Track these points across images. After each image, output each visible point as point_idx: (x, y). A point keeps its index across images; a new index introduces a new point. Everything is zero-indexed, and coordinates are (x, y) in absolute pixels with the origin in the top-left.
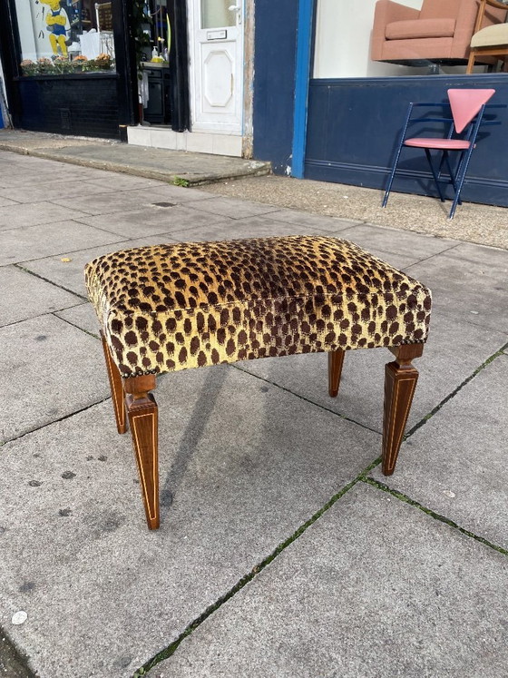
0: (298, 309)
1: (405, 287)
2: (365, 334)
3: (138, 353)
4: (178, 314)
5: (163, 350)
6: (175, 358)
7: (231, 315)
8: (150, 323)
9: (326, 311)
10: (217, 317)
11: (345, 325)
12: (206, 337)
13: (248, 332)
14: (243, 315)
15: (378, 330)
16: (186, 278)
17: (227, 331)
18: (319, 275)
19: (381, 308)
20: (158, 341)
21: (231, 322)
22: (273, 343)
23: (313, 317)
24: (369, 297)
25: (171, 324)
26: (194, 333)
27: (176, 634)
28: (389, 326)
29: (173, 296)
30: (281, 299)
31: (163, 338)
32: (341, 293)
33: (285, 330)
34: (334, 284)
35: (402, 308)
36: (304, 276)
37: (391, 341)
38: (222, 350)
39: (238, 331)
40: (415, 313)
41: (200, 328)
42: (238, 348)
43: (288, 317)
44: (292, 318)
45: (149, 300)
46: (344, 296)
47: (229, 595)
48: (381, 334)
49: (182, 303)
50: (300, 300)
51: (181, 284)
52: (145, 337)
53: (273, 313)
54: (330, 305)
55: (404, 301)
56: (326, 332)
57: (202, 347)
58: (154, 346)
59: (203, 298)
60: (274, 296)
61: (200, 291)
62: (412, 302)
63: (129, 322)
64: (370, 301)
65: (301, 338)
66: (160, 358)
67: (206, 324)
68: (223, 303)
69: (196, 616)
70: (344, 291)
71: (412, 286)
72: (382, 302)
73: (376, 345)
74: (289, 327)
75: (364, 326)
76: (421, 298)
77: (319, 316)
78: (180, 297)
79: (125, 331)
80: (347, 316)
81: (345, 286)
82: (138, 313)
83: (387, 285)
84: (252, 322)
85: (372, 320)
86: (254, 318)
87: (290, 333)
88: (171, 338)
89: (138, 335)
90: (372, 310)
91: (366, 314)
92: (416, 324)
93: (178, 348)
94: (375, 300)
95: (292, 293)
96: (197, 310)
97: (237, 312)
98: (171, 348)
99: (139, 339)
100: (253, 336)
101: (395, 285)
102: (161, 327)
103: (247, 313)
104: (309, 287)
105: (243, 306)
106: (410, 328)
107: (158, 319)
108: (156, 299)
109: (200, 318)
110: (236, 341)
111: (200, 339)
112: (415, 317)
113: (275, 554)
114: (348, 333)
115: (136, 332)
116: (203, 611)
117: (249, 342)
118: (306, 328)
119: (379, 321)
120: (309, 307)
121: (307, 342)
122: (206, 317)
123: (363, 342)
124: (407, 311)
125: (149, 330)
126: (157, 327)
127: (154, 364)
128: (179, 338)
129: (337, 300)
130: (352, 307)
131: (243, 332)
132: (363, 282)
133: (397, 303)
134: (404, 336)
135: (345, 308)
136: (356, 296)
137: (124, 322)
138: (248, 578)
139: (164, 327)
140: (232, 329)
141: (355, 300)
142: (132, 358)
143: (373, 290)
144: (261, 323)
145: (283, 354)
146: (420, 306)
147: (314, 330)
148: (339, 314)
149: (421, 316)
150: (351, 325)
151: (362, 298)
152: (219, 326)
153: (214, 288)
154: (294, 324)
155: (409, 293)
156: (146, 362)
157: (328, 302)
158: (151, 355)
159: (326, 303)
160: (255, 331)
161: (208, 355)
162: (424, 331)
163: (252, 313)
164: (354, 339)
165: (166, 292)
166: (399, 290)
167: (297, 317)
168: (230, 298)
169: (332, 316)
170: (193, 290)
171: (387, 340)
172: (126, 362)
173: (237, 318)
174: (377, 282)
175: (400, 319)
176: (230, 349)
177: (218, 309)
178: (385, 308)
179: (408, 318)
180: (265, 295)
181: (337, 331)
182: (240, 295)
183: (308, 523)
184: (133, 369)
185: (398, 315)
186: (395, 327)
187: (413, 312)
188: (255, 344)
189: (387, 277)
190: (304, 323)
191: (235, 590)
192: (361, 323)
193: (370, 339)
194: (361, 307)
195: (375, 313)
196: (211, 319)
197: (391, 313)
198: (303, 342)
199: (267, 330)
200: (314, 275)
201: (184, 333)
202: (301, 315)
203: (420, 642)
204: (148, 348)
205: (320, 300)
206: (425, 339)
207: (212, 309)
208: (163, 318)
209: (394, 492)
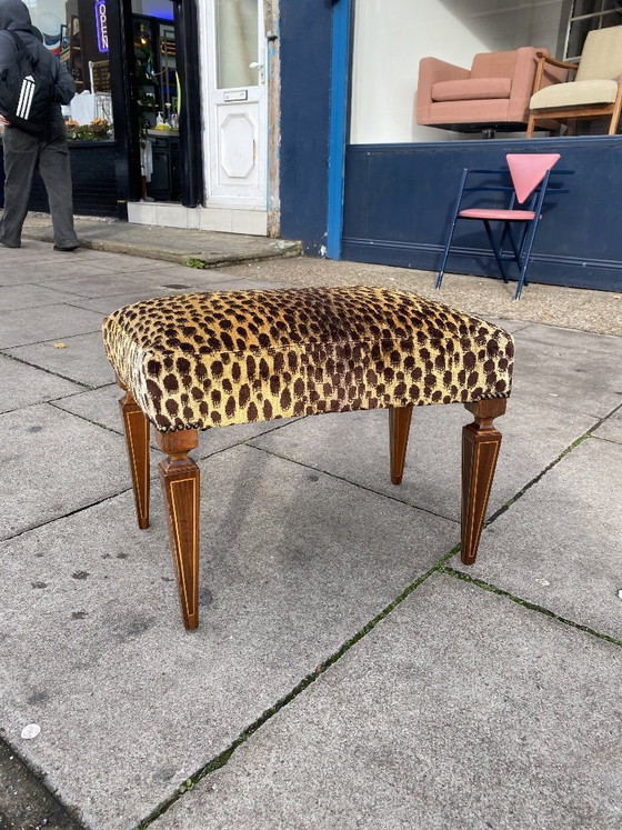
0: (363, 355)
1: (484, 331)
2: (440, 386)
3: (179, 401)
4: (225, 357)
5: (208, 399)
6: (221, 410)
7: (286, 360)
8: (193, 365)
9: (395, 358)
10: (270, 362)
11: (416, 375)
12: (257, 385)
13: (305, 381)
14: (299, 360)
15: (455, 381)
16: (232, 318)
17: (281, 379)
18: (385, 318)
19: (457, 355)
20: (201, 387)
21: (286, 368)
22: (335, 396)
23: (380, 365)
24: (444, 343)
25: (217, 368)
26: (244, 379)
27: (228, 741)
28: (467, 376)
29: (218, 337)
30: (343, 344)
31: (207, 384)
32: (411, 338)
33: (348, 379)
34: (403, 328)
35: (482, 354)
36: (368, 319)
37: (469, 395)
38: (275, 402)
39: (294, 379)
40: (496, 361)
41: (251, 374)
42: (294, 400)
43: (351, 364)
44: (356, 366)
45: (191, 341)
46: (415, 341)
47: (289, 698)
48: (458, 386)
49: (229, 345)
50: (365, 345)
51: (226, 324)
52: (187, 381)
53: (334, 358)
54: (400, 351)
55: (484, 348)
56: (395, 382)
57: (253, 397)
58: (198, 394)
59: (253, 340)
60: (335, 340)
61: (249, 332)
62: (493, 348)
63: (168, 363)
64: (445, 347)
65: (367, 389)
66: (203, 409)
67: (258, 370)
68: (276, 346)
69: (250, 722)
70: (414, 335)
71: (491, 331)
72: (458, 348)
73: (452, 400)
74: (353, 376)
75: (440, 376)
76: (502, 344)
77: (387, 364)
78: (226, 338)
79: (164, 373)
80: (420, 364)
81: (415, 330)
82: (178, 354)
83: (463, 329)
84: (310, 368)
85: (447, 369)
86: (313, 364)
87: (354, 383)
88: (216, 385)
89: (179, 378)
90: (447, 357)
91: (440, 361)
92: (498, 373)
93: (225, 397)
94: (450, 346)
95: (355, 337)
96: (247, 353)
97: (292, 356)
98: (216, 397)
99: (180, 384)
100: (311, 385)
101: (472, 329)
102: (206, 371)
103: (304, 358)
104: (375, 330)
105: (299, 350)
106: (491, 378)
107: (202, 361)
108: (199, 339)
109: (250, 361)
110: (292, 391)
111: (251, 387)
112: (496, 365)
113: (342, 651)
114: (421, 385)
115: (177, 375)
116: (259, 715)
117: (307, 393)
118: (372, 378)
119: (456, 369)
120: (375, 352)
121: (374, 395)
122: (257, 361)
123: (437, 395)
124: (486, 358)
125: (192, 374)
126: (201, 370)
127: (197, 415)
128: (227, 385)
129: (407, 346)
130: (425, 354)
131: (300, 380)
132: (437, 327)
133: (475, 349)
134: (485, 388)
135: (417, 355)
136: (428, 341)
137: (162, 363)
138: (311, 679)
139: (209, 371)
140: (287, 377)
141: (428, 346)
142: (172, 407)
143: (448, 334)
144: (321, 370)
145: (346, 409)
146: (501, 353)
147: (381, 380)
148: (410, 362)
149: (503, 364)
150: (424, 375)
151: (436, 344)
152: (272, 373)
153: (265, 329)
154: (359, 372)
155: (488, 338)
156: (188, 413)
157: (397, 347)
158: (194, 405)
159: (394, 349)
160: (314, 380)
161: (260, 407)
162: (507, 382)
163: (310, 358)
164: (427, 392)
165: (210, 332)
166: (477, 335)
167: (362, 365)
168: (284, 341)
169: (402, 364)
170: (241, 331)
171: (464, 394)
172: (164, 412)
173: (293, 364)
174: (452, 327)
175: (479, 367)
176: (285, 402)
177: (271, 352)
178: (462, 355)
179: (489, 366)
180: (324, 339)
181: (408, 381)
182: (296, 338)
183: (379, 618)
184: (173, 421)
185: (477, 363)
186: (474, 378)
187: (494, 360)
188: (314, 396)
189: (462, 321)
190: (370, 372)
191: (297, 691)
192: (435, 372)
193: (446, 393)
194: (434, 353)
195: (450, 361)
196: (263, 364)
197: (470, 361)
198: (369, 393)
199: (327, 379)
200: (379, 318)
201: (231, 380)
202: (366, 362)
203: (524, 739)
204: (190, 395)
205: (388, 345)
206: (509, 393)
207: (264, 352)
208: (207, 360)
209: (478, 582)
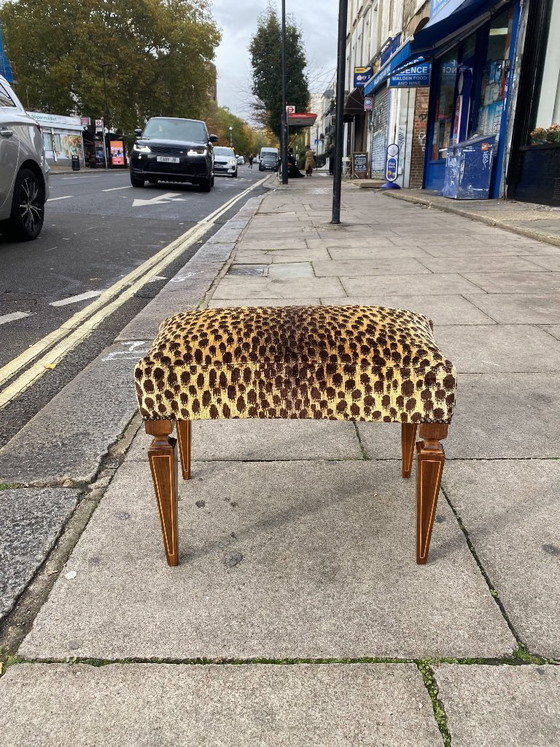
0: (309, 375)
1: (426, 363)
2: (378, 406)
3: (154, 399)
4: (193, 369)
5: (178, 399)
6: (189, 407)
7: (242, 374)
8: (166, 375)
9: (337, 380)
10: (229, 375)
11: (356, 395)
12: (217, 391)
13: (258, 392)
14: (253, 376)
15: (393, 404)
16: (211, 338)
17: (237, 388)
18: (338, 344)
19: (396, 382)
20: (172, 391)
21: (241, 380)
22: (283, 405)
23: (323, 385)
24: (384, 371)
25: (186, 377)
26: (206, 386)
27: (117, 656)
28: (405, 402)
29: (193, 354)
30: (292, 364)
31: (177, 388)
32: (356, 363)
33: (295, 394)
34: (351, 355)
35: (419, 384)
36: (322, 344)
37: (409, 418)
38: (233, 406)
39: (248, 390)
40: (433, 390)
41: (212, 384)
42: (248, 406)
43: (297, 382)
44: (302, 383)
45: (171, 356)
46: (358, 368)
47: (178, 662)
48: (397, 409)
49: (199, 360)
50: (311, 367)
51: (204, 343)
52: (161, 385)
53: (283, 376)
54: (342, 374)
55: (422, 378)
56: (337, 400)
57: (214, 401)
58: (169, 395)
59: (219, 356)
60: (287, 361)
61: (218, 351)
62: (430, 379)
63: (148, 371)
64: (384, 374)
65: (311, 403)
66: (174, 406)
67: (218, 380)
68: (235, 363)
69: (141, 656)
70: (359, 361)
71: (433, 363)
72: (397, 376)
73: (392, 419)
74: (299, 391)
76: (441, 375)
77: (330, 384)
78: (199, 354)
79: (144, 378)
80: (360, 386)
81: (361, 356)
82: (158, 365)
83: (407, 360)
84: (261, 382)
85: (385, 393)
86: (264, 379)
87: (300, 396)
88: (184, 390)
89: (155, 383)
90: (386, 383)
91: (379, 386)
92: (435, 403)
93: (191, 399)
94: (390, 373)
95: (305, 359)
96: (210, 367)
97: (247, 372)
98: (184, 398)
99: (155, 387)
100: (262, 396)
101: (416, 360)
102: (176, 379)
103: (258, 374)
104: (324, 355)
105: (254, 367)
106: (428, 406)
107: (175, 372)
108: (177, 354)
110: (246, 399)
111: (211, 392)
112: (433, 395)
113: (248, 662)
114: (361, 404)
115: (154, 381)
117: (259, 401)
118: (316, 394)
119: (395, 394)
120: (320, 374)
121: (318, 408)
122: (219, 373)
123: (377, 415)
124: (424, 388)
125: (165, 380)
126: (172, 378)
127: (169, 411)
128: (193, 390)
129: (350, 370)
130: (365, 379)
131: (252, 390)
132: (382, 355)
133: (414, 378)
134: (423, 414)
135: (357, 379)
136: (370, 368)
137: (145, 371)
138: (205, 661)
139: (179, 379)
140: (242, 388)
141: (369, 372)
142: (150, 403)
143: (390, 363)
144: (271, 385)
145: (294, 417)
146: (439, 385)
147: (324, 396)
148: (350, 384)
149: (440, 394)
150: (363, 396)
151: (376, 371)
152: (229, 383)
153: (230, 349)
154: (304, 389)
155: (428, 369)
156: (162, 408)
157: (340, 371)
158: (166, 402)
159: (338, 372)
160: (264, 391)
161: (220, 409)
162: (445, 410)
163: (263, 376)
164: (367, 410)
165: (189, 348)
166: (418, 366)
167: (307, 383)
168: (244, 359)
169: (343, 385)
170: (213, 349)
171: (404, 416)
172: (144, 406)
173: (247, 378)
174: (396, 356)
175: (417, 395)
176: (241, 406)
177: (229, 367)
178: (400, 382)
179: (426, 395)
180: (277, 359)
181: (349, 400)
182: (253, 357)
183: (308, 661)
184: (151, 413)
185: (415, 391)
186: (412, 404)
187: (431, 389)
188: (265, 404)
189: (410, 352)
190: (314, 389)
191: (186, 662)
192: (374, 395)
193: (385, 413)
194: (374, 379)
195: (389, 387)
196: (223, 376)
197: (408, 388)
198: (313, 407)
199: (276, 392)
200: (332, 344)
201: (196, 387)
202: (311, 380)
204: (163, 396)
205: (332, 368)
207: (224, 368)
208: (179, 371)
